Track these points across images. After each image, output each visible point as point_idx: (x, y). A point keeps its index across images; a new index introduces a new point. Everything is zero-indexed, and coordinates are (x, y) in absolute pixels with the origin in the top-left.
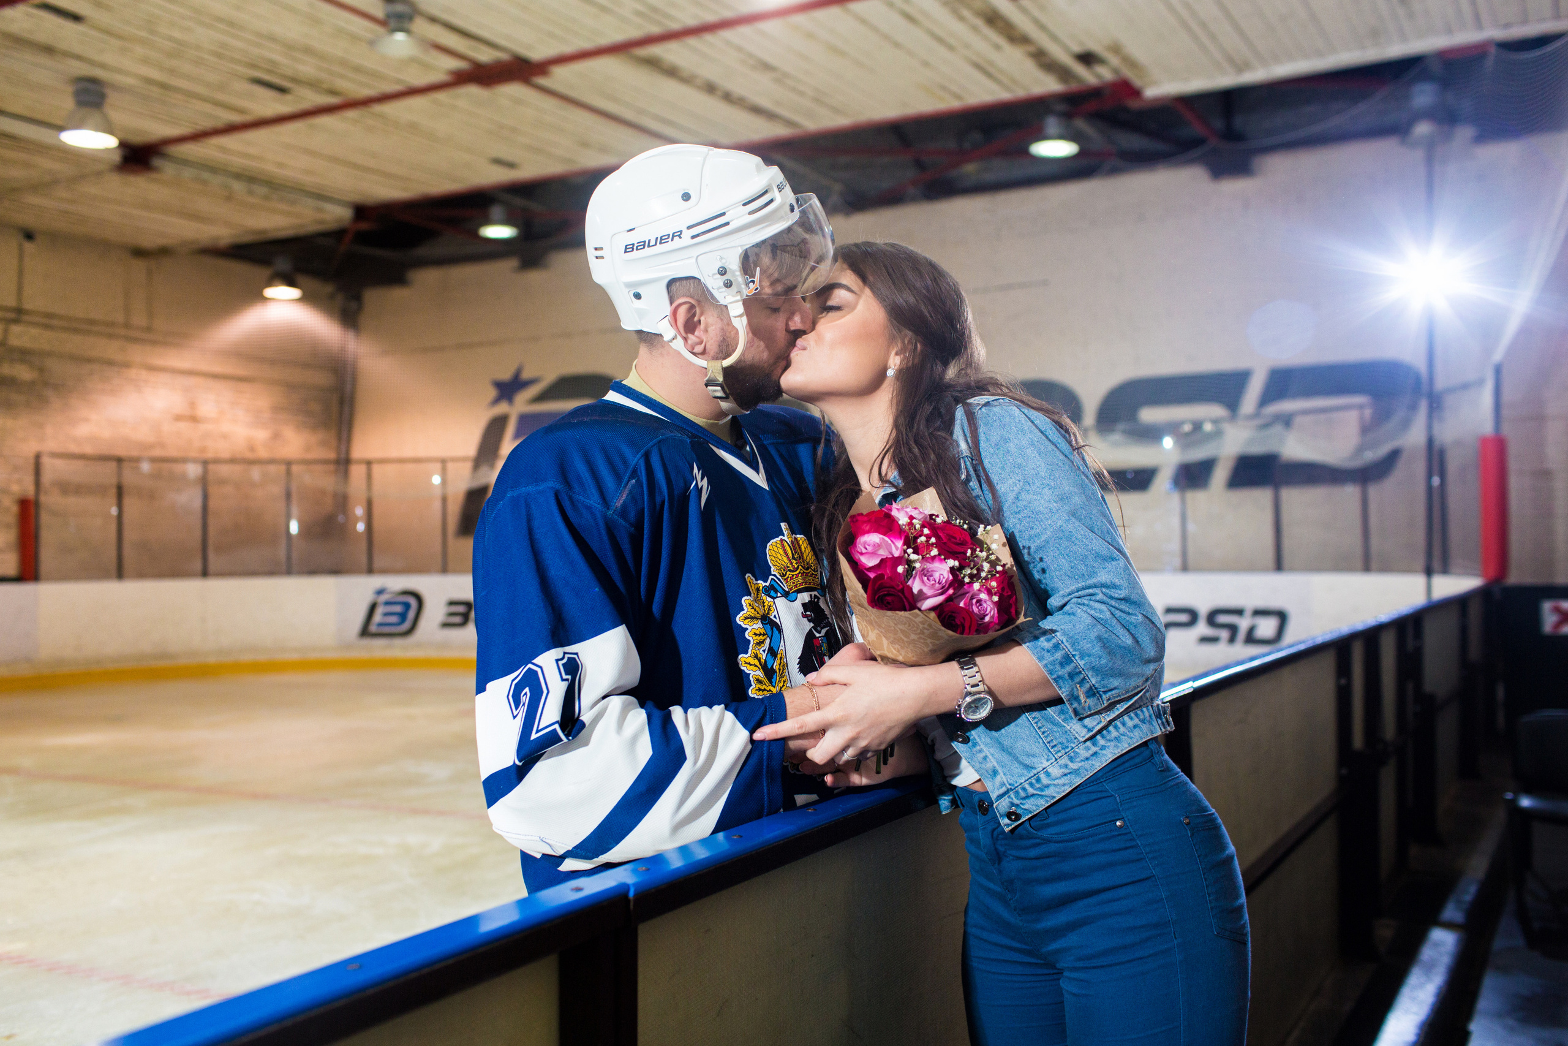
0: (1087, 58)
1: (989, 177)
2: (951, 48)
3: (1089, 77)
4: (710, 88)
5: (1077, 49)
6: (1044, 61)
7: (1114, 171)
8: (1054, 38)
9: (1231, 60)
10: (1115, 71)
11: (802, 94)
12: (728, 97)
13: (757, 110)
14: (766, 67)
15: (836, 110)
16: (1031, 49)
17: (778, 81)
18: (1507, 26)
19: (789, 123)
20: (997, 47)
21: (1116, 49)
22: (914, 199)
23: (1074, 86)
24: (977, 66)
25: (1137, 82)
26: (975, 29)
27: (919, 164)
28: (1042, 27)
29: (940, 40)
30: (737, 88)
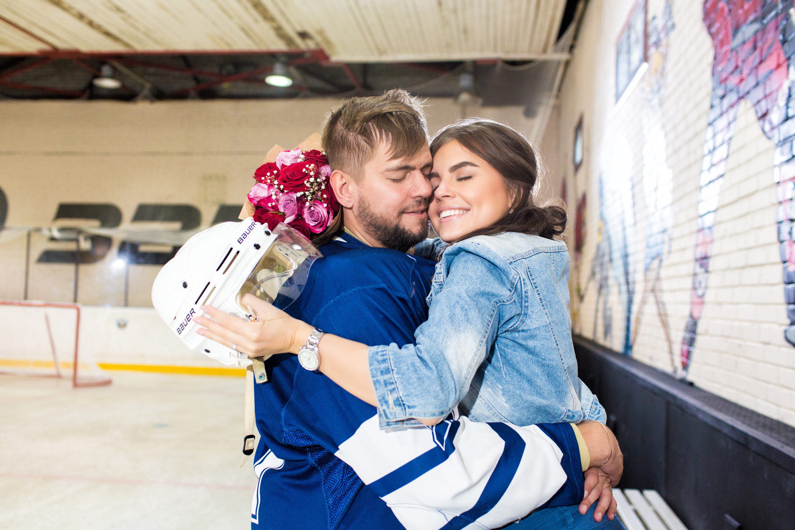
0: (303, 35)
1: (235, 91)
2: (230, 17)
3: (302, 45)
4: (81, 17)
5: (300, 29)
6: (280, 32)
7: (306, 97)
8: (288, 21)
9: (378, 48)
10: (317, 44)
11: (137, 29)
12: (91, 24)
13: (108, 34)
14: (119, 10)
15: (155, 41)
16: (274, 24)
17: (124, 19)
18: (507, 52)
19: (126, 44)
20: (256, 21)
21: (321, 33)
22: (193, 98)
23: (293, 49)
24: (243, 30)
25: (328, 51)
26: (246, 9)
27: (197, 80)
28: (283, 14)
29: (225, 11)
30: (98, 19)
